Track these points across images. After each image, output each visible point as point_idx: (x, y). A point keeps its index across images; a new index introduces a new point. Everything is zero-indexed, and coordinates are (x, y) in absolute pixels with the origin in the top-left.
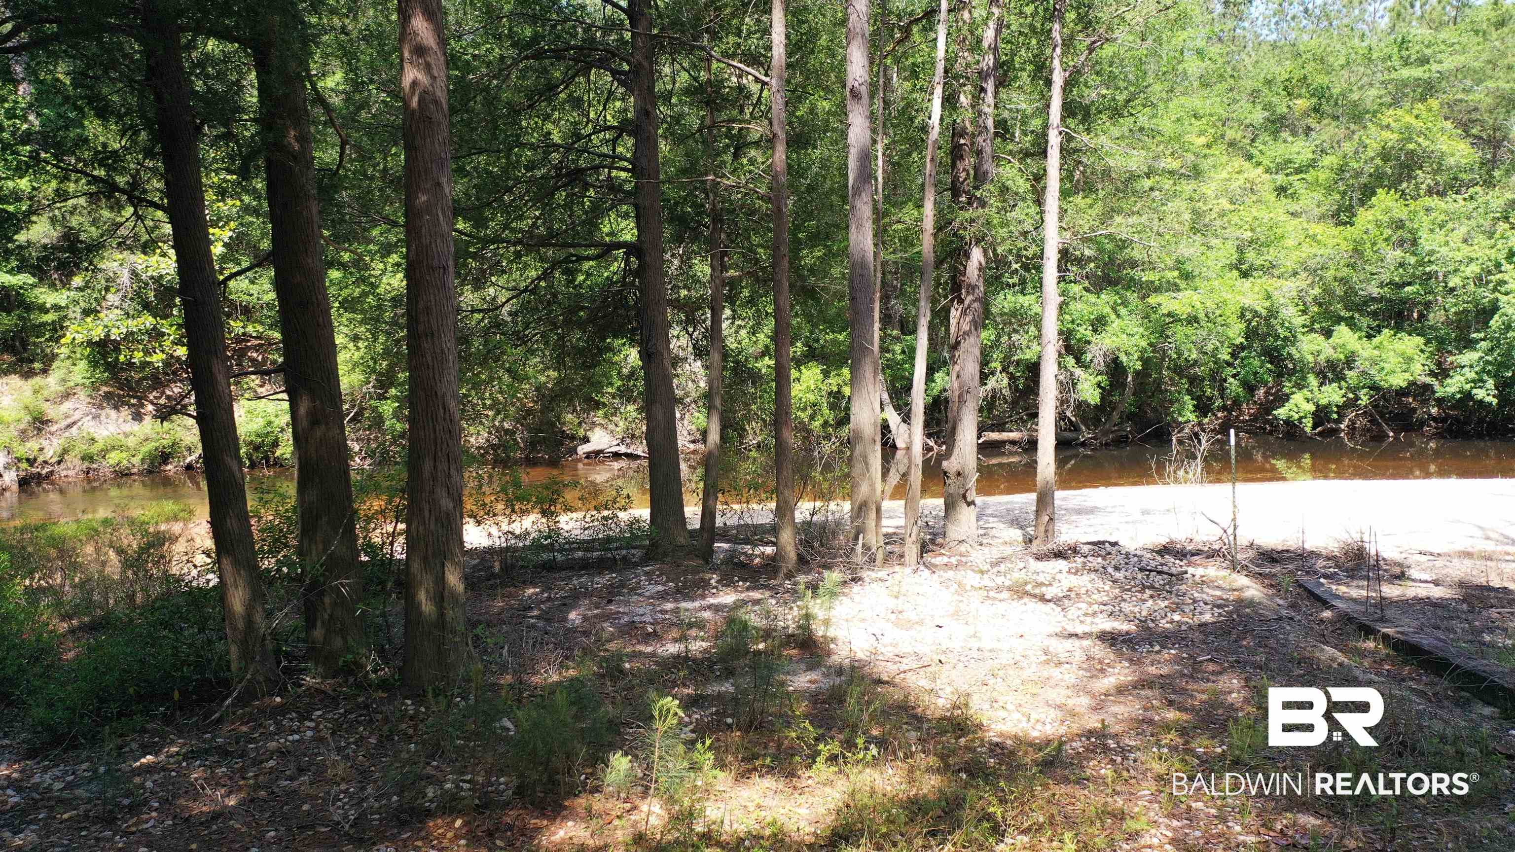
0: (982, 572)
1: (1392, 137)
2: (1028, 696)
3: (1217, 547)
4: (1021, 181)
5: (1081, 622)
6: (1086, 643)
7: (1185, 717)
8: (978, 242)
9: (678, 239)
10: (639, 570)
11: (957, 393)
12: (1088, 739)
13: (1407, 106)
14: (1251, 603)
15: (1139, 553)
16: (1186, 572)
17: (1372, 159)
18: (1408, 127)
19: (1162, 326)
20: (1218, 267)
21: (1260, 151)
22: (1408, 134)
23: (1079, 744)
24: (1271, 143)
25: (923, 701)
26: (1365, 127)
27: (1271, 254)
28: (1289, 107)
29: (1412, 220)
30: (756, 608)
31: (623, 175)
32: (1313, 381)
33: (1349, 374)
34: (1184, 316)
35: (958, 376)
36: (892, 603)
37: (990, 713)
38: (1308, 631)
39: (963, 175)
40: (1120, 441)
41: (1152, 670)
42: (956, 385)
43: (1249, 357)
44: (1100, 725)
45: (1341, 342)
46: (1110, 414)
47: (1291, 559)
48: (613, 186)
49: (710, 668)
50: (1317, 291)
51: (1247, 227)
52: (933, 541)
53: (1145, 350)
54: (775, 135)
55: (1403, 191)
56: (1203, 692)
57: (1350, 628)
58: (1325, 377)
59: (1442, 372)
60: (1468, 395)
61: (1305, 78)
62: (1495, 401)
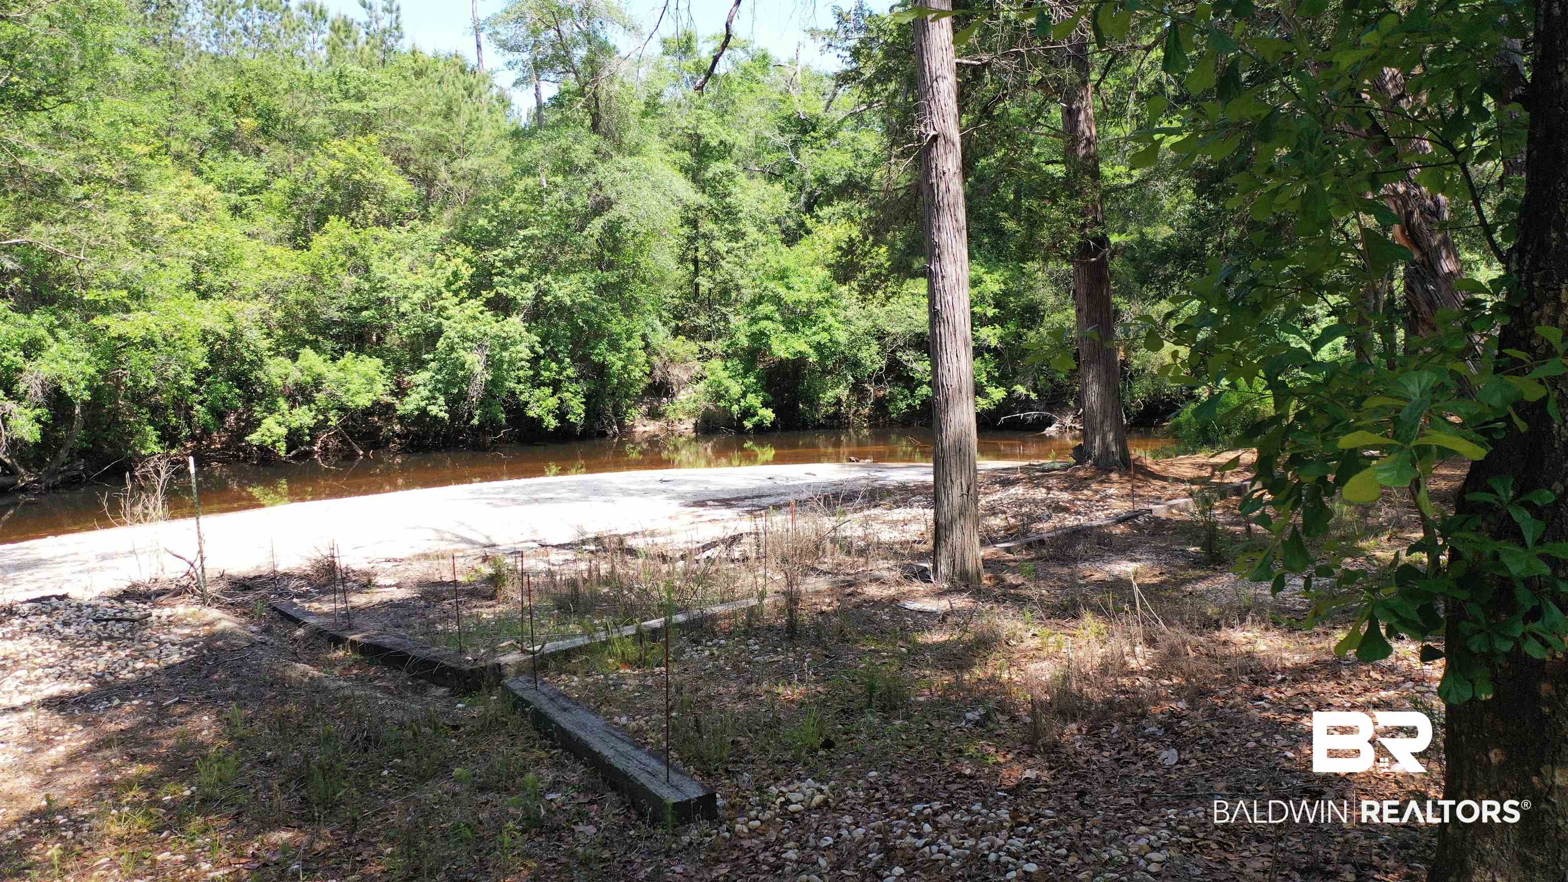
1: (338, 166)
3: (185, 583)
5: (21, 692)
6: (26, 715)
7: (149, 768)
12: (30, 822)
13: (350, 138)
14: (223, 635)
15: (93, 603)
16: (150, 615)
17: (322, 185)
18: (352, 158)
19: (113, 351)
20: (174, 287)
21: (210, 167)
22: (352, 166)
23: (18, 830)
24: (220, 159)
26: (313, 154)
27: (230, 275)
28: (236, 124)
29: (363, 248)
32: (283, 404)
33: (319, 396)
34: (138, 340)
38: (281, 651)
40: (72, 482)
41: (112, 727)
43: (215, 382)
44: (44, 803)
45: (306, 364)
46: (56, 452)
47: (264, 585)
50: (279, 314)
51: (202, 245)
53: (92, 378)
55: (353, 219)
56: (170, 737)
57: (322, 641)
58: (295, 401)
59: (401, 392)
60: (424, 412)
61: (250, 97)
62: (447, 416)
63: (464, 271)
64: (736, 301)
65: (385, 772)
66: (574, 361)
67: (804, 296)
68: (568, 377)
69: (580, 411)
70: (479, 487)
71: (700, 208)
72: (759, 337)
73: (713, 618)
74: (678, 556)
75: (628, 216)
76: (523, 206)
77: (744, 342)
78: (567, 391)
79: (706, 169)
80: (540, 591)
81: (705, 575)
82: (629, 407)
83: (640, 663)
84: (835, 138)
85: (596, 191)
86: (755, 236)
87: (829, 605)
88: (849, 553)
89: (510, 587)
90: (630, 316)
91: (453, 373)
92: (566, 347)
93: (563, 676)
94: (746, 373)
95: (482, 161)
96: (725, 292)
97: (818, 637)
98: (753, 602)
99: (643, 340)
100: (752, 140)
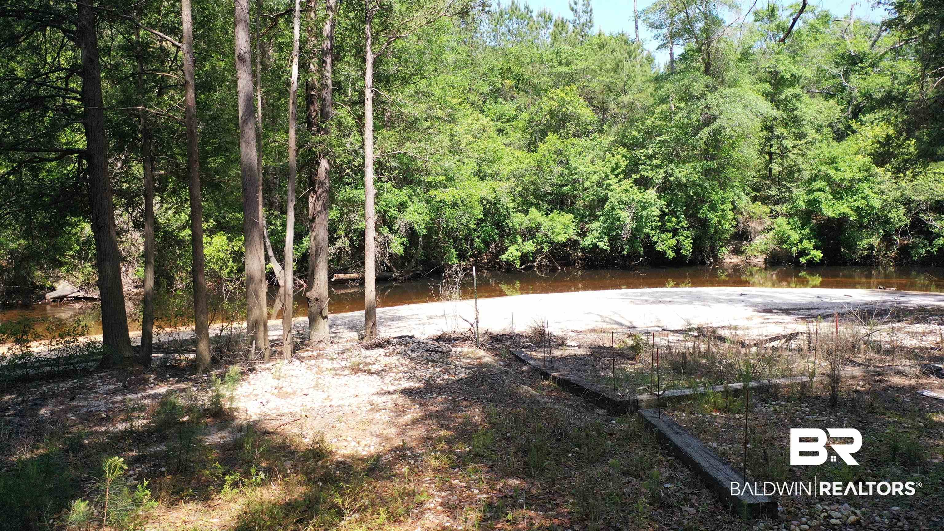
0: (332, 359)
1: (554, 104)
2: (360, 431)
3: (468, 335)
4: (350, 119)
5: (392, 384)
6: (394, 396)
7: (449, 433)
8: (324, 156)
9: (119, 149)
10: (95, 376)
11: (314, 249)
12: (395, 452)
13: (561, 87)
14: (486, 365)
15: (425, 341)
16: (451, 350)
17: (545, 116)
18: (562, 99)
19: (438, 208)
20: (468, 174)
21: (488, 108)
22: (562, 104)
23: (390, 456)
24: (493, 104)
25: (295, 442)
26: (541, 98)
27: (495, 167)
28: (502, 84)
29: (566, 150)
30: (182, 394)
31: (75, 102)
32: (519, 239)
33: (538, 235)
34: (450, 203)
35: (315, 239)
36: (275, 383)
37: (338, 444)
38: (516, 377)
39: (314, 114)
40: (416, 277)
41: (432, 408)
42: (314, 244)
43: (486, 226)
44: (401, 443)
45: (533, 217)
46: (410, 261)
47: (507, 339)
48: (68, 111)
49: (149, 436)
50: (519, 189)
51: (482, 151)
52: (302, 343)
53: (428, 223)
54: (186, 82)
55: (561, 134)
56: (459, 418)
57: (536, 375)
58: (525, 237)
59: (583, 234)
60: (596, 246)
61: (510, 68)
62: (609, 248)
63: (622, 163)
64: (798, 179)
65: (570, 455)
66: (686, 216)
67: (848, 175)
68: (683, 227)
69: (689, 248)
70: (624, 291)
71: (775, 119)
72: (813, 203)
73: (777, 386)
74: (752, 343)
75: (726, 126)
76: (659, 123)
77: (802, 206)
78: (682, 235)
79: (781, 93)
80: (662, 358)
81: (771, 358)
82: (721, 246)
83: (726, 410)
84: (877, 67)
85: (706, 111)
86: (814, 136)
87: (862, 387)
88: (878, 352)
89: (644, 353)
90: (724, 189)
91: (613, 223)
92: (682, 208)
93: (676, 412)
94: (803, 227)
95: (635, 96)
96: (790, 173)
97: (854, 407)
98: (806, 379)
99: (732, 204)
100: (814, 72)
